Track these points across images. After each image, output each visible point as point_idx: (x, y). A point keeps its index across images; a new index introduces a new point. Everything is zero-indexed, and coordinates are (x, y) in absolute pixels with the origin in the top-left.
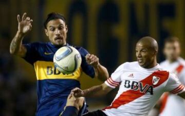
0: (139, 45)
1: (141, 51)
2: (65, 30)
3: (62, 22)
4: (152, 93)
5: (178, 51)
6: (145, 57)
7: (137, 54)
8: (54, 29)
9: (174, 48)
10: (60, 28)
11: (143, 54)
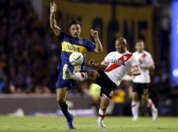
0: (117, 42)
1: (118, 45)
2: (80, 31)
3: (78, 26)
4: (124, 65)
5: (143, 47)
6: (121, 48)
7: (116, 47)
8: (74, 29)
9: (141, 45)
10: (77, 29)
11: (120, 47)
